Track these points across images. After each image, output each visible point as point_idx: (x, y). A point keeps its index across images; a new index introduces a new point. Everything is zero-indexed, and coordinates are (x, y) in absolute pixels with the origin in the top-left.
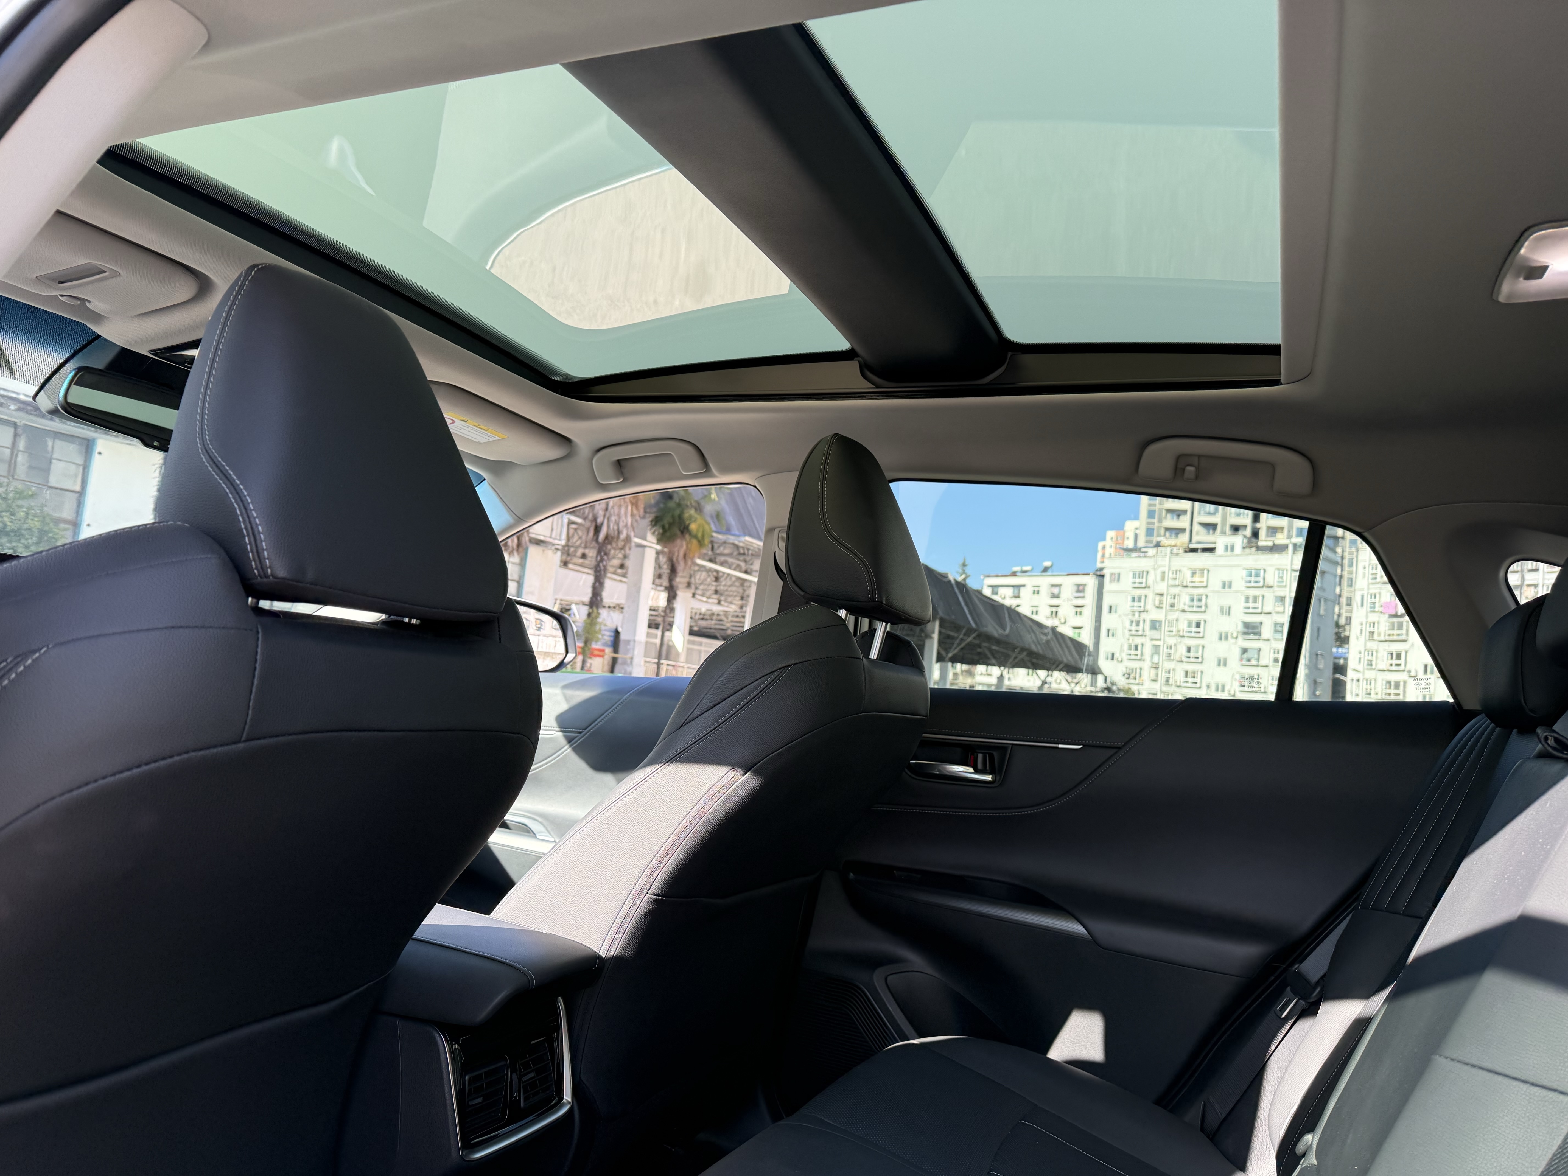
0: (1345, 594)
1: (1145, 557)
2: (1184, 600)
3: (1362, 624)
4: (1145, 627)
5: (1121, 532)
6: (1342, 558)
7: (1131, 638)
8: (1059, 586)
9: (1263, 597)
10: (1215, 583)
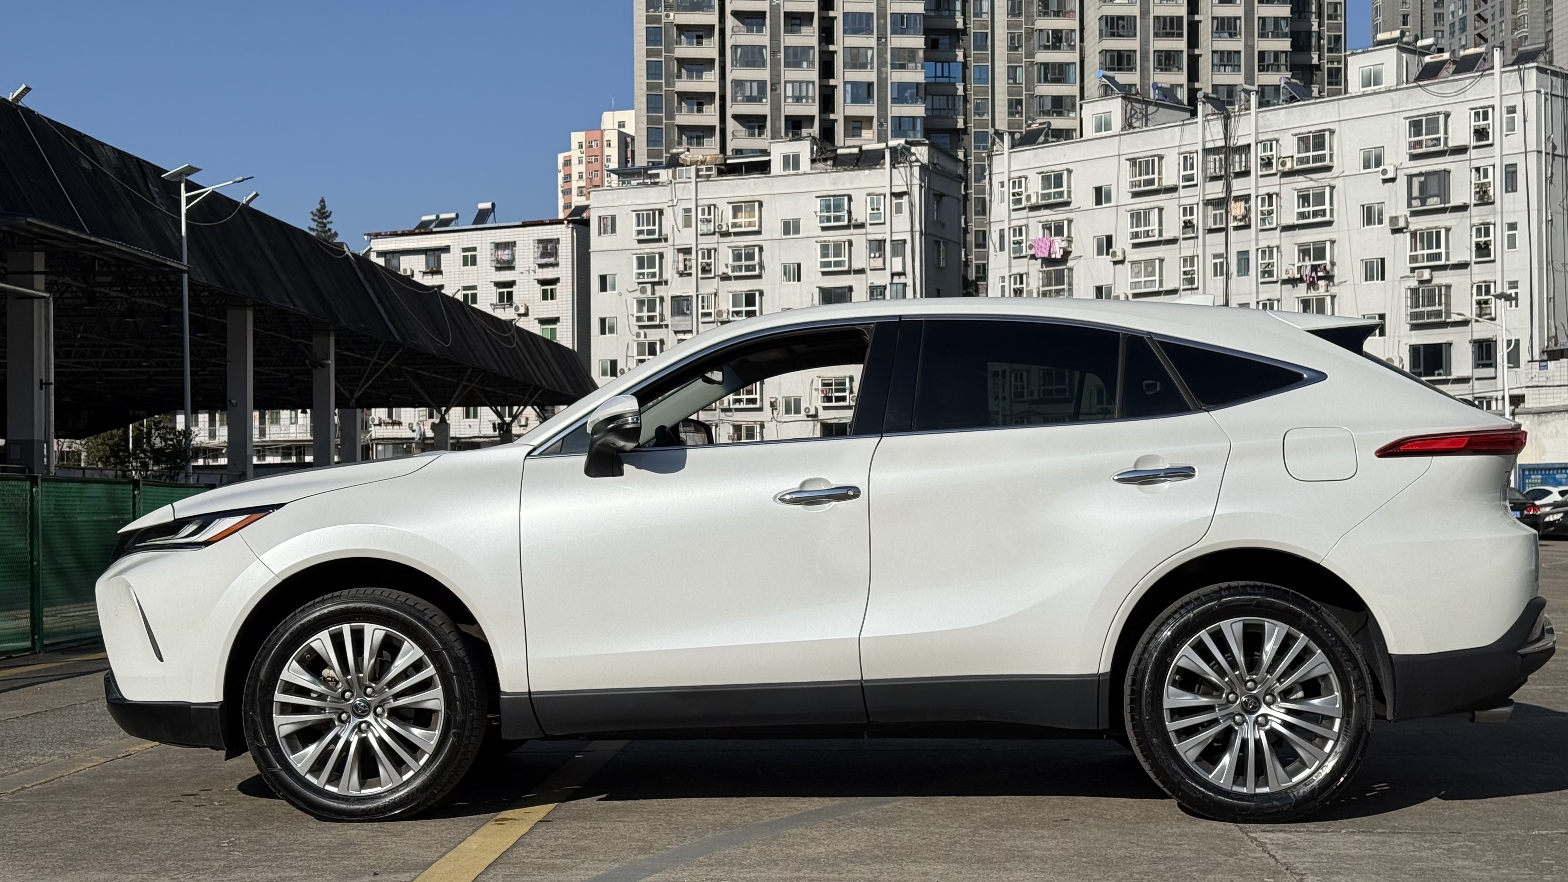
0: (973, 228)
1: (656, 184)
2: (724, 260)
3: (1003, 278)
4: (665, 312)
5: (596, 134)
6: (966, 166)
7: (642, 332)
8: (510, 245)
9: (850, 243)
10: (772, 226)
